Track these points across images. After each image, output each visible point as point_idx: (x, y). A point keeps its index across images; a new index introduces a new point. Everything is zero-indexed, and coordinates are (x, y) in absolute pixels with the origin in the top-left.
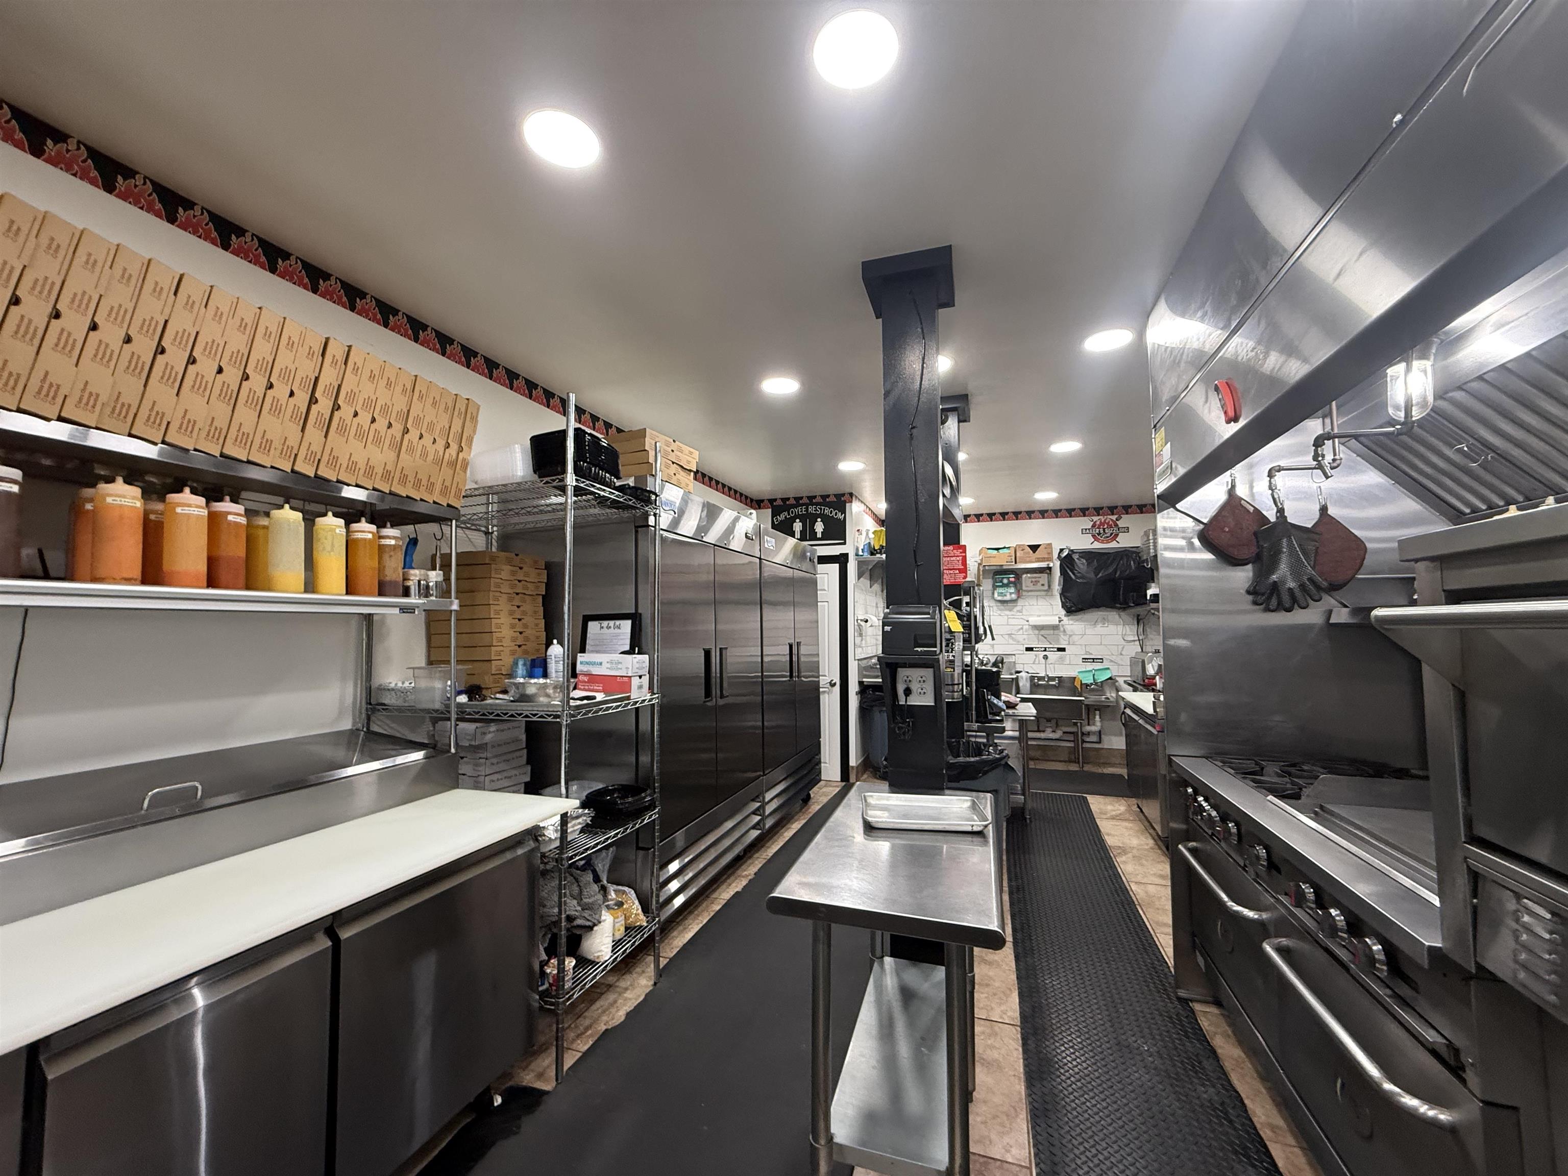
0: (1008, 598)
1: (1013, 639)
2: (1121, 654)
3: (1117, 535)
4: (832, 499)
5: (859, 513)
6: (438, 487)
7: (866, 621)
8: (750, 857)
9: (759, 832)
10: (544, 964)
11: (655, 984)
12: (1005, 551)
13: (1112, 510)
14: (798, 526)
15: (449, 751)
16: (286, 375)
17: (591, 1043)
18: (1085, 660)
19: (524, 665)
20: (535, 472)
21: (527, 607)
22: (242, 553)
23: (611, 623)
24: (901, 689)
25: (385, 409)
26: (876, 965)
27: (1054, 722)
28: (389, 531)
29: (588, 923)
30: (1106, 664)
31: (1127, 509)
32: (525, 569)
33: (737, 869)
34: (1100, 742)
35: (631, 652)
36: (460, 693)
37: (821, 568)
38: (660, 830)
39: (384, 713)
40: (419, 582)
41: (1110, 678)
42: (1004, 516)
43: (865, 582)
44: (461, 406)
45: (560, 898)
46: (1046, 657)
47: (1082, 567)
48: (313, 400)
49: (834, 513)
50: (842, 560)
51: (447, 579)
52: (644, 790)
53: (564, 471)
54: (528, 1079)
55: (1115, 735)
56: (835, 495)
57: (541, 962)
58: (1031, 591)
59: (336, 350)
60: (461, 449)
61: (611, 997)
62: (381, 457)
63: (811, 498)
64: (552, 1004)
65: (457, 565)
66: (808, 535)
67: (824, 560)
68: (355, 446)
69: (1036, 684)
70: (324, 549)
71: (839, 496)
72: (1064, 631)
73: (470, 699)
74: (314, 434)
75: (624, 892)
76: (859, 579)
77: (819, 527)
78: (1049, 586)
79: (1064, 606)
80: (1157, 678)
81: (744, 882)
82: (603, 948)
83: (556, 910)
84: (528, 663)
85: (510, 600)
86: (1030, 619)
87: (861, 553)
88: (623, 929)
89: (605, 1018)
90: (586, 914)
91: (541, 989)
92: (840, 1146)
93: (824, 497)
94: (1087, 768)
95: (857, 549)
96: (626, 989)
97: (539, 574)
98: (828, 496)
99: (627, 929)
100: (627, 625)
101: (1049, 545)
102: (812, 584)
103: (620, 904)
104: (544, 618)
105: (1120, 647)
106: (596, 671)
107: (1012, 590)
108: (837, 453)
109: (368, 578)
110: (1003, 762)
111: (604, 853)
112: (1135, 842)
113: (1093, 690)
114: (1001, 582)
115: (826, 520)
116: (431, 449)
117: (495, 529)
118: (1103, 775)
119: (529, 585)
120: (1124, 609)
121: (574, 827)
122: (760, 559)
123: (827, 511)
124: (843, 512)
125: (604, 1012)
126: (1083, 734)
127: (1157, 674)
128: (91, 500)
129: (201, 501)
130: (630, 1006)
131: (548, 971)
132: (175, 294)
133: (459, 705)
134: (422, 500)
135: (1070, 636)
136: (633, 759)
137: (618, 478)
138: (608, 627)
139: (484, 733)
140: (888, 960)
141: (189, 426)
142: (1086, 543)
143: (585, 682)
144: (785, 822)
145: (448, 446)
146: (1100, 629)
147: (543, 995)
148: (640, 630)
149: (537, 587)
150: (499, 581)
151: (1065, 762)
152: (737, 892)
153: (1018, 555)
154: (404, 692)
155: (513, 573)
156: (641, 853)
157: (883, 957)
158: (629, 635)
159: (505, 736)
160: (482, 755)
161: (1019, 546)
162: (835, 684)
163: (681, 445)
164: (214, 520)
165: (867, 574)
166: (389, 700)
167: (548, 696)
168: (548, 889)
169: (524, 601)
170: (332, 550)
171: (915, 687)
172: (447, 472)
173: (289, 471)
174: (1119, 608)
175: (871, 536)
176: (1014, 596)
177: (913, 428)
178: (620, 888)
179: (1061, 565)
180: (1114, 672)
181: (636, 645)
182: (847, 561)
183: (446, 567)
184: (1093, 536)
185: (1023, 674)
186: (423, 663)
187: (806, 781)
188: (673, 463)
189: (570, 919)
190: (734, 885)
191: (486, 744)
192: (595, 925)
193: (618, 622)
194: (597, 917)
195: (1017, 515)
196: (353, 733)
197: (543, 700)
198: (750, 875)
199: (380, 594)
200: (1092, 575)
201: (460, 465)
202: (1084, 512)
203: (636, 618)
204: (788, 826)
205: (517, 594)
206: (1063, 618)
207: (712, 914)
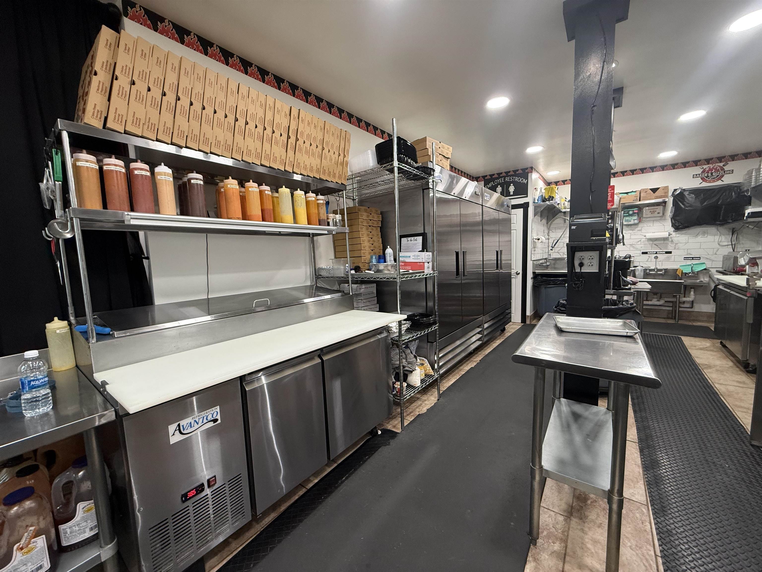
0: (632, 222)
1: (633, 247)
2: (716, 254)
3: (723, 176)
4: (520, 172)
5: (536, 179)
6: (337, 175)
7: (539, 239)
8: (477, 353)
9: (481, 342)
10: (394, 383)
11: (438, 400)
12: (633, 194)
13: (720, 159)
14: (499, 189)
15: (349, 294)
16: (279, 125)
17: (413, 418)
18: (686, 258)
19: (376, 258)
20: (378, 164)
21: (374, 232)
22: (272, 208)
23: (412, 238)
24: (577, 263)
25: (315, 138)
26: (556, 401)
27: (659, 295)
28: (320, 197)
29: (411, 370)
30: (702, 261)
31: (733, 157)
32: (372, 214)
33: (471, 358)
34: (692, 307)
35: (423, 251)
36: (351, 270)
37: (514, 211)
38: (439, 334)
39: (322, 279)
40: (333, 219)
41: (705, 269)
42: (633, 172)
43: (538, 218)
44: (343, 134)
45: (400, 357)
46: (656, 258)
47: (690, 199)
48: (289, 137)
49: (521, 180)
50: (525, 206)
51: (343, 220)
52: (431, 316)
53: (392, 160)
54: (389, 427)
55: (705, 303)
56: (522, 169)
57: (393, 382)
58: (650, 217)
59: (295, 112)
60: (345, 156)
61: (419, 402)
62: (315, 162)
63: (507, 173)
64: (398, 399)
65: (347, 214)
66: (505, 193)
67: (515, 207)
68: (305, 157)
69: (647, 274)
70: (298, 205)
71: (524, 170)
72: (672, 241)
73: (356, 272)
74: (291, 153)
75: (423, 360)
76: (535, 216)
77: (512, 189)
78: (663, 214)
79: (673, 225)
80: (747, 266)
81: (475, 364)
82: (417, 381)
83: (398, 362)
84: (377, 258)
85: (367, 229)
86: (647, 235)
87: (536, 201)
88: (424, 375)
89: (418, 410)
90: (410, 366)
91: (393, 393)
92: (547, 471)
93: (515, 171)
94: (680, 322)
95: (534, 199)
96: (425, 400)
97: (378, 217)
98: (518, 170)
99: (425, 375)
100: (420, 239)
101: (667, 188)
102: (509, 221)
103: (422, 364)
104: (381, 238)
105: (715, 250)
106: (408, 260)
107: (635, 218)
108: (526, 143)
109: (315, 218)
110: (633, 310)
111: (414, 342)
112: (718, 363)
113: (690, 276)
114: (628, 213)
115: (515, 184)
116: (333, 156)
117: (357, 197)
118: (694, 326)
119: (375, 222)
120: (721, 225)
121: (404, 328)
122: (482, 205)
123: (517, 179)
124: (527, 178)
125: (417, 407)
126: (680, 303)
127: (747, 264)
128: (223, 187)
129: (256, 185)
130: (428, 407)
131: (396, 386)
132: (238, 93)
133: (352, 275)
134: (332, 181)
135: (676, 244)
136: (425, 304)
137: (416, 162)
138: (411, 240)
139: (360, 289)
140: (563, 400)
141: (249, 153)
142: (697, 184)
143: (402, 265)
144: (492, 340)
145: (339, 155)
146: (700, 239)
147: (394, 395)
148: (427, 241)
149: (378, 223)
150: (362, 220)
151: (665, 318)
152: (472, 368)
153: (642, 195)
154: (329, 270)
155: (368, 216)
156: (429, 344)
157: (560, 398)
158: (421, 244)
159: (370, 290)
160: (359, 298)
161: (643, 190)
162: (519, 273)
163: (444, 144)
164: (261, 192)
165: (539, 214)
166: (324, 274)
167: (389, 270)
168: (395, 354)
169: (373, 230)
170: (301, 205)
171: (586, 262)
172: (340, 167)
173: (283, 170)
174: (719, 225)
175: (543, 191)
176: (636, 222)
177: (594, 106)
178: (421, 358)
179: (674, 200)
180: (708, 265)
181: (425, 248)
182: (528, 206)
183: (342, 214)
184: (702, 179)
185: (639, 268)
186: (333, 258)
187: (503, 321)
188: (440, 154)
189: (404, 367)
190: (470, 364)
191: (361, 293)
192: (413, 371)
193: (415, 238)
194: (414, 367)
195: (643, 171)
196: (311, 286)
197: (386, 272)
198: (477, 361)
199: (320, 225)
200: (698, 204)
201: (344, 164)
202: (696, 163)
203: (424, 235)
204: (495, 341)
205: (370, 226)
206: (672, 233)
207: (461, 375)
